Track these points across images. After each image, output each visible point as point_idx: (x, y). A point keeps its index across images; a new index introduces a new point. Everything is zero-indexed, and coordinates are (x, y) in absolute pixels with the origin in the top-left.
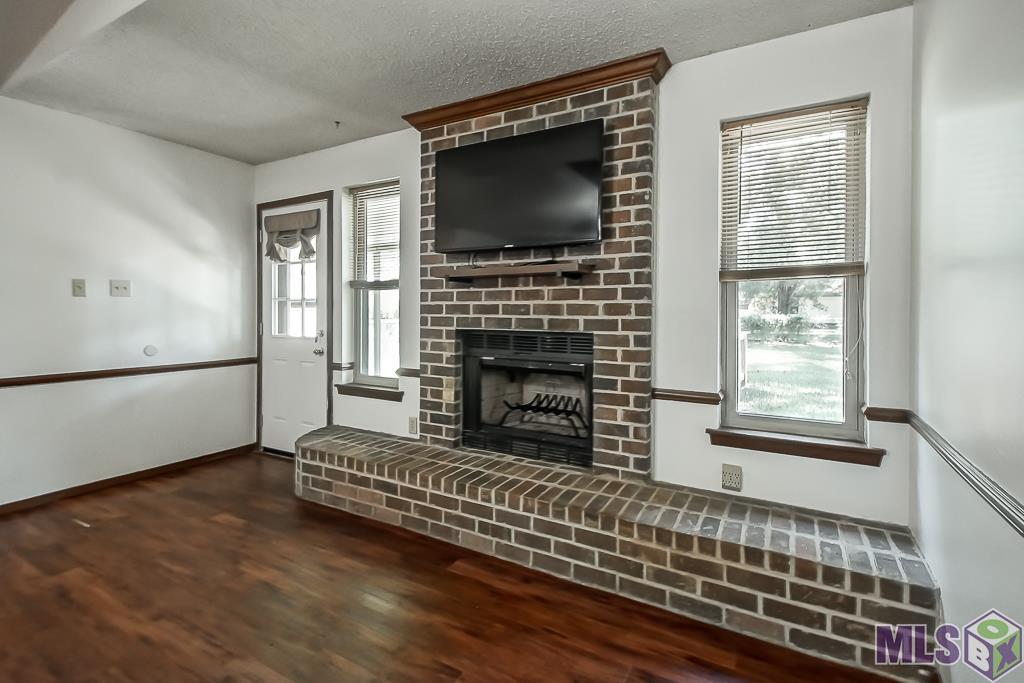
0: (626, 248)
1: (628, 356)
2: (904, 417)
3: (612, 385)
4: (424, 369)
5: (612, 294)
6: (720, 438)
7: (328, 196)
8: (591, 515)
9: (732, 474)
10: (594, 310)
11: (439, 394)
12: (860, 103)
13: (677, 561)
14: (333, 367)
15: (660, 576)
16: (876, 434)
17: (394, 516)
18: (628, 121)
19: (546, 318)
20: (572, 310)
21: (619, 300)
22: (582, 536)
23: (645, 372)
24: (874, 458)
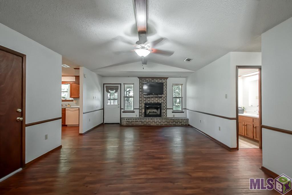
0: (165, 95)
1: (165, 105)
2: (185, 109)
3: (164, 108)
4: (140, 108)
5: (164, 99)
6: (173, 112)
7: (121, 84)
8: (166, 119)
9: (174, 116)
10: (162, 101)
11: (142, 111)
12: (183, 84)
13: (173, 121)
14: (121, 109)
15: (171, 123)
16: (183, 110)
17: (143, 124)
18: (165, 83)
19: (156, 102)
20: (159, 101)
21: (164, 100)
22: (165, 121)
23: (167, 107)
24: (184, 112)
